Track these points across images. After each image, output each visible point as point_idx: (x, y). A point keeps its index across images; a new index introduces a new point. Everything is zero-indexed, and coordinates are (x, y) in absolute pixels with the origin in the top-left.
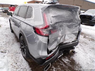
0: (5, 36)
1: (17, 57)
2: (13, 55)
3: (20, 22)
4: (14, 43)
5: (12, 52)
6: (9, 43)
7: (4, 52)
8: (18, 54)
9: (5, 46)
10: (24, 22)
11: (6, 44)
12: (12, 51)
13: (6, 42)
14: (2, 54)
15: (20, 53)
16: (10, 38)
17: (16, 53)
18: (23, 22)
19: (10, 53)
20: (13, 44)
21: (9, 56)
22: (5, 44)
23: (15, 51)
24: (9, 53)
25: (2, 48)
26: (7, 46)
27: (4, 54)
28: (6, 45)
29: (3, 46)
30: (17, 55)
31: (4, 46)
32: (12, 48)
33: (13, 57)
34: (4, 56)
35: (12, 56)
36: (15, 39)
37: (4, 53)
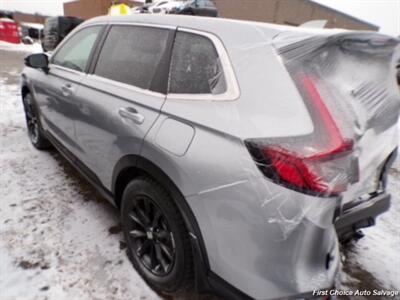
0: (10, 171)
1: (115, 284)
2: (88, 276)
3: (135, 111)
4: (72, 206)
5: (79, 259)
6: (46, 206)
7: (37, 264)
8: (112, 269)
9: (28, 225)
10: (163, 110)
11: (31, 217)
12: (77, 252)
13: (28, 206)
14: (30, 278)
15: (121, 262)
16: (42, 180)
17: (104, 266)
18: (160, 112)
19: (72, 265)
20: (67, 214)
21: (71, 286)
22: (26, 214)
23: (92, 249)
24: (62, 267)
25: (16, 238)
26: (41, 227)
27: (38, 273)
28: (31, 221)
29: (19, 227)
30: (110, 278)
31: (22, 225)
32: (68, 236)
33: (96, 286)
34: (46, 288)
35: (87, 281)
36: (66, 187)
37: (39, 269)
